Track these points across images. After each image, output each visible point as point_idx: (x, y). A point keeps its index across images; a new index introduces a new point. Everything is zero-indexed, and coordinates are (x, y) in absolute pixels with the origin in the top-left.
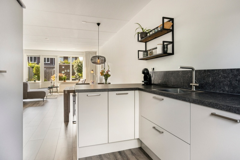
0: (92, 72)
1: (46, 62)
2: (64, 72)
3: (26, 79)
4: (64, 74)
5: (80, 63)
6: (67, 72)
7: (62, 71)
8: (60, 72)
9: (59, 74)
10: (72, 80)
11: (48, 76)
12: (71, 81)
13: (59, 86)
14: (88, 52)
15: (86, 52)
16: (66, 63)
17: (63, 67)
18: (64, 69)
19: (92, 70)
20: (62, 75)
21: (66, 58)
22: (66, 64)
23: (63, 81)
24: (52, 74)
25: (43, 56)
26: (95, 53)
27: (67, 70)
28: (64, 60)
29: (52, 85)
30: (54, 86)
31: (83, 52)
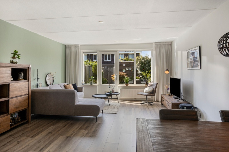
0: (167, 72)
1: (108, 60)
2: (125, 71)
3: (82, 81)
4: (124, 73)
5: (143, 59)
6: (128, 70)
7: (123, 69)
8: (121, 71)
9: (119, 73)
10: (137, 83)
11: (108, 74)
12: (135, 84)
13: (119, 92)
14: (159, 43)
15: (157, 44)
16: (127, 60)
17: (124, 65)
18: (125, 68)
19: (167, 70)
20: (123, 74)
21: (126, 55)
22: (127, 62)
23: (124, 85)
24: (112, 72)
25: (100, 51)
26: (170, 43)
27: (128, 68)
28: (124, 57)
29: (111, 91)
30: (113, 92)
31: (152, 44)
